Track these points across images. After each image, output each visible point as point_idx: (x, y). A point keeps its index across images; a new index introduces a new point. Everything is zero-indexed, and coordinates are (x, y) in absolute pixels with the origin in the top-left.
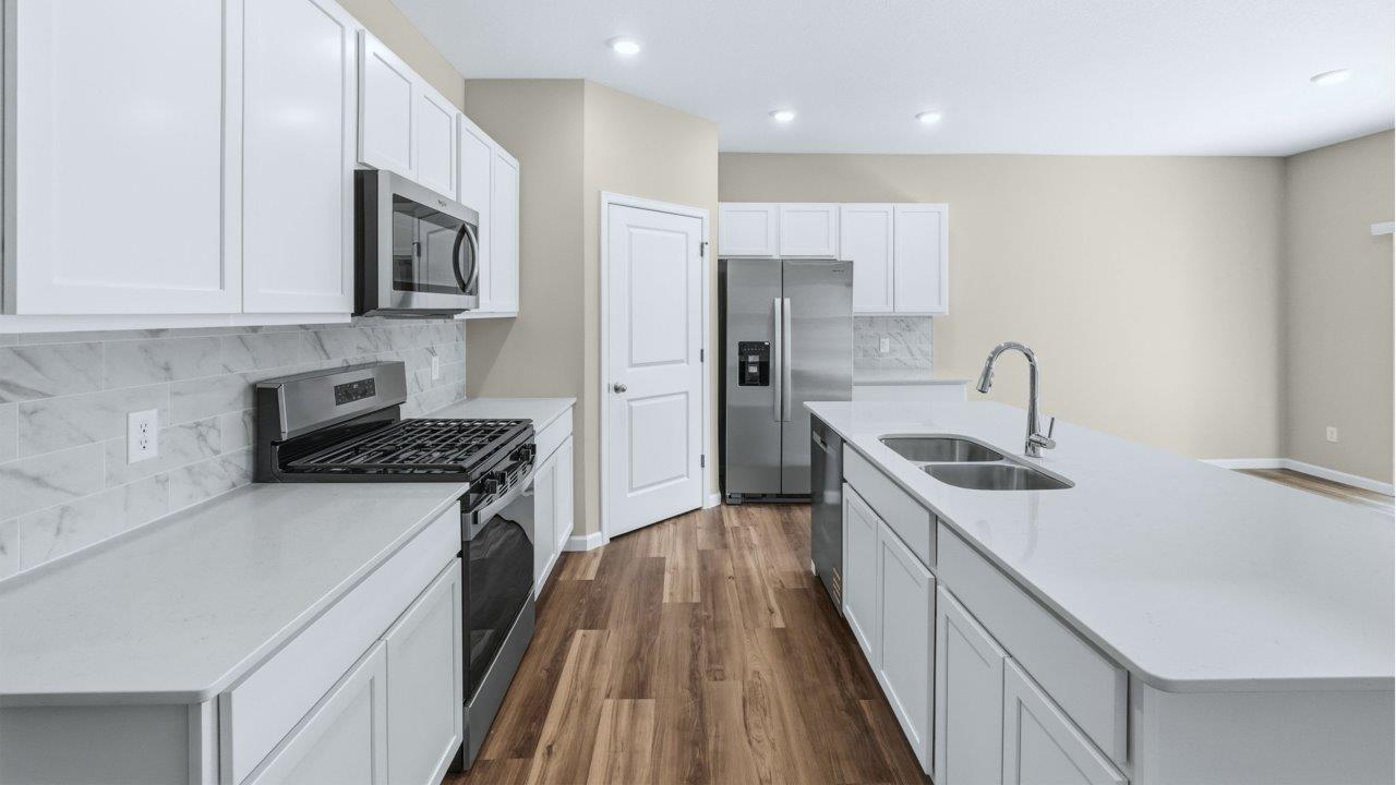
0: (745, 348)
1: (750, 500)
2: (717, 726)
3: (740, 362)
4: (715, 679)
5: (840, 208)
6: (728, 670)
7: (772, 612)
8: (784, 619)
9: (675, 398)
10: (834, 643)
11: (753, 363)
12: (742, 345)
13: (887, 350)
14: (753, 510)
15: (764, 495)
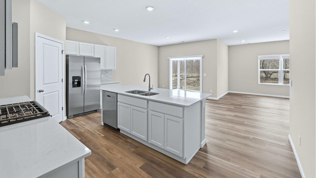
0: (74, 78)
1: (75, 116)
2: (105, 156)
3: (73, 82)
4: (98, 149)
5: (94, 45)
6: (99, 147)
7: (100, 134)
8: (103, 134)
9: (55, 92)
10: (116, 134)
11: (76, 82)
12: (73, 77)
13: (103, 77)
14: (77, 118)
15: (79, 114)
